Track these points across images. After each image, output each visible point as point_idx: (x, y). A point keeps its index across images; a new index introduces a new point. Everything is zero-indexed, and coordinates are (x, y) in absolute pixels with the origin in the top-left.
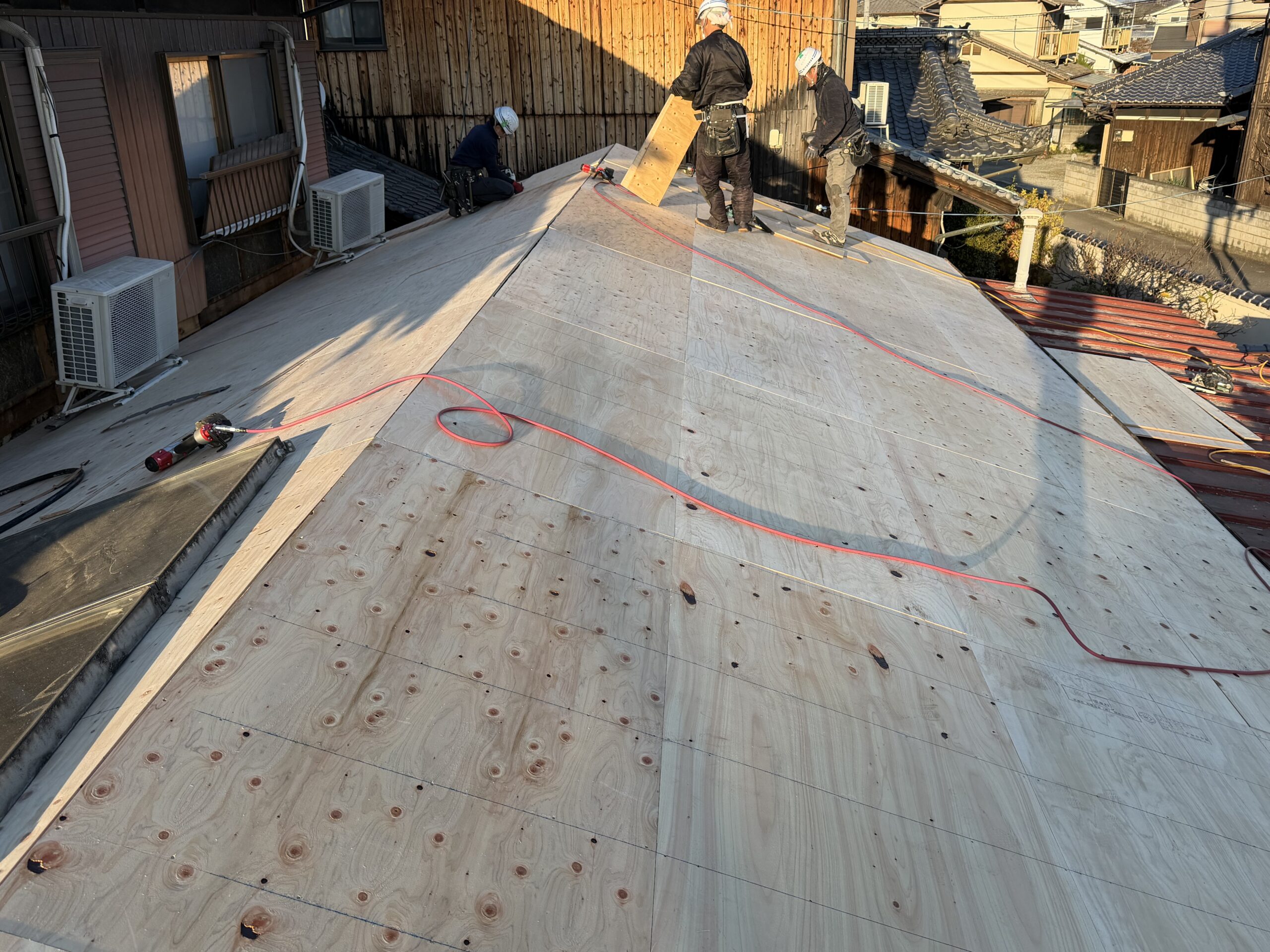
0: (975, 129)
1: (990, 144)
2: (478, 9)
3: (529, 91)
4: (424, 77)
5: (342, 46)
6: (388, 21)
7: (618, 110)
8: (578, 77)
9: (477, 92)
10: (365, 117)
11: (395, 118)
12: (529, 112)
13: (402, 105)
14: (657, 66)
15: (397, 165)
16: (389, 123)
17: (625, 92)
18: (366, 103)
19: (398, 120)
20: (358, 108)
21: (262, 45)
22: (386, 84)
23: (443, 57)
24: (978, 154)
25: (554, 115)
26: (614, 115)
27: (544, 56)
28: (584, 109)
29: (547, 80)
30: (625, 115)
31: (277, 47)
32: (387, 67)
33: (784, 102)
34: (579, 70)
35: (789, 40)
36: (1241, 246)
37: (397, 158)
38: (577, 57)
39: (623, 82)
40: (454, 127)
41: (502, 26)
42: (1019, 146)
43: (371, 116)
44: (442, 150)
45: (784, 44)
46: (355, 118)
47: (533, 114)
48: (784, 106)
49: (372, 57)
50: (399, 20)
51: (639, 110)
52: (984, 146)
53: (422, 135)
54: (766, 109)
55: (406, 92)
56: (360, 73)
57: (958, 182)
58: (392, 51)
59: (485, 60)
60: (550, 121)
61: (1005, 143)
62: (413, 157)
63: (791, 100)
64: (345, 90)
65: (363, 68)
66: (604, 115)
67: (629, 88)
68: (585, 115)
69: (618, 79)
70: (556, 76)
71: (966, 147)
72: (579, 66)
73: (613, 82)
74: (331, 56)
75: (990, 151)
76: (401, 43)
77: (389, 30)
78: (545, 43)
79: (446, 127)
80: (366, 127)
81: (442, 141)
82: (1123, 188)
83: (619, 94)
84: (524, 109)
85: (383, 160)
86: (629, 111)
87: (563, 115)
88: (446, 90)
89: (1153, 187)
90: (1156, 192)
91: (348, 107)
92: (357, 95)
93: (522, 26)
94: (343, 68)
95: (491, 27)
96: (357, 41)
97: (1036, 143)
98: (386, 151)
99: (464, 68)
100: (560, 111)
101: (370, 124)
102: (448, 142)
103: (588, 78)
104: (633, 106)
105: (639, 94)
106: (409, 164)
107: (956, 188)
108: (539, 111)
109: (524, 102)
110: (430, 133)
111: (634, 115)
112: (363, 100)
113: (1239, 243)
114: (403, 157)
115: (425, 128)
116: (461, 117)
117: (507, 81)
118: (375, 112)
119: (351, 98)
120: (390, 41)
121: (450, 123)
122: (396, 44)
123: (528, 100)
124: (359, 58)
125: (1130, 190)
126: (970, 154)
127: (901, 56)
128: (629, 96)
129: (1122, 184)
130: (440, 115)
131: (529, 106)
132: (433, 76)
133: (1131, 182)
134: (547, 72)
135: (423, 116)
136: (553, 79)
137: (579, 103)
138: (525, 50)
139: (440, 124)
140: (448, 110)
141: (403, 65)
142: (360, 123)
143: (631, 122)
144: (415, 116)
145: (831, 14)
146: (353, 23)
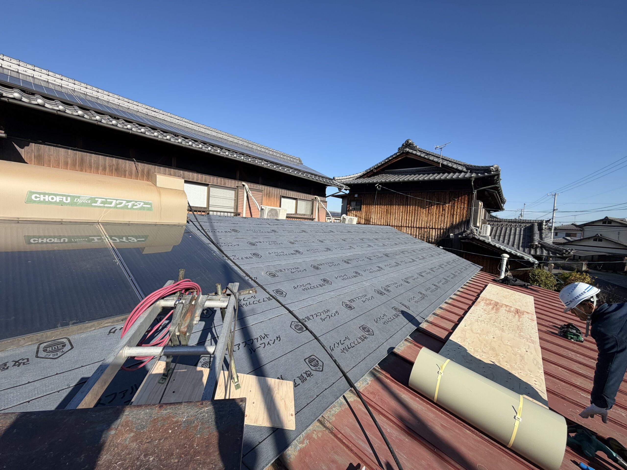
2: (381, 203)
3: (389, 221)
4: (368, 216)
6: (362, 205)
9: (378, 220)
13: (363, 221)
22: (360, 217)
23: (372, 212)
26: (409, 227)
27: (394, 213)
32: (361, 214)
34: (401, 217)
38: (401, 214)
39: (411, 220)
41: (385, 207)
45: (455, 213)
48: (455, 228)
49: (358, 212)
50: (364, 205)
54: (449, 229)
55: (364, 219)
58: (362, 211)
59: (381, 214)
63: (457, 227)
65: (356, 214)
66: (406, 227)
67: (413, 221)
68: (401, 226)
69: (410, 219)
74: (351, 211)
76: (364, 210)
77: (362, 207)
83: (410, 223)
84: (388, 224)
88: (372, 219)
96: (356, 209)
99: (376, 215)
100: (396, 225)
103: (403, 218)
104: (413, 226)
105: (415, 223)
108: (391, 225)
109: (388, 223)
117: (385, 218)
120: (362, 209)
123: (389, 222)
128: (413, 223)
131: (389, 224)
132: (370, 216)
136: (395, 218)
138: (390, 212)
140: (371, 223)
141: (364, 214)
145: (470, 206)
146: (356, 205)
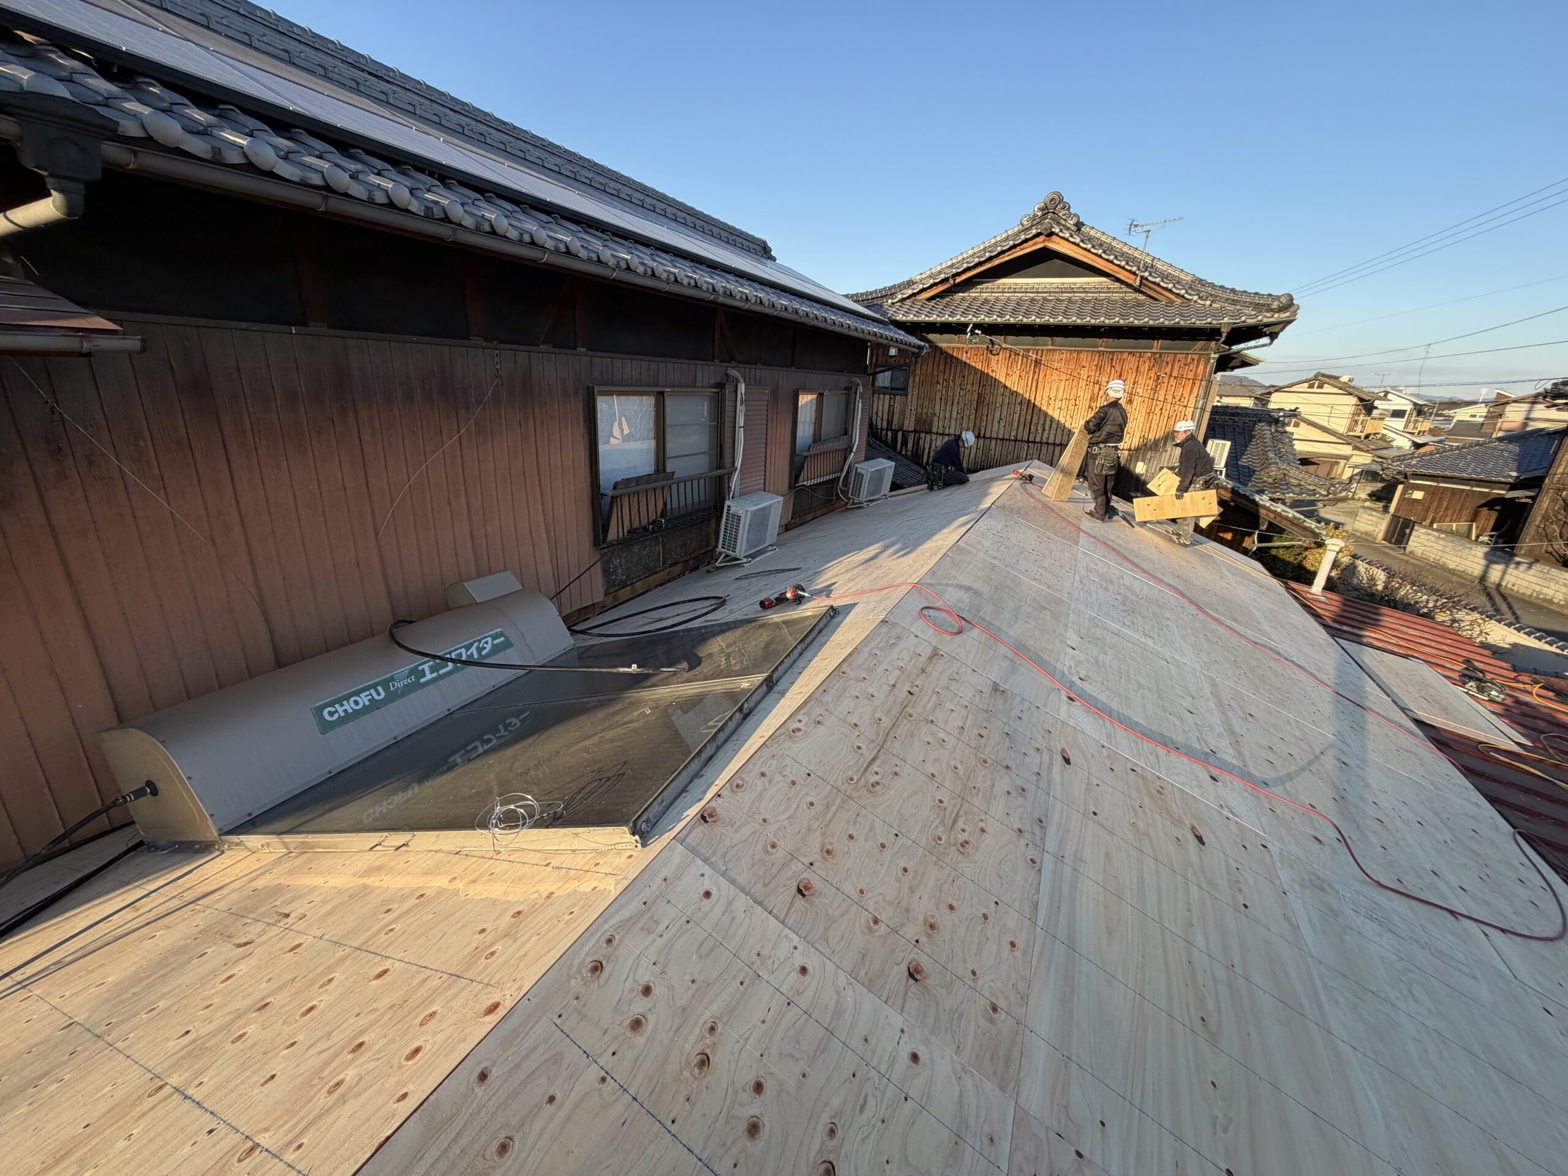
0: (1291, 477)
1: (1301, 489)
2: (964, 377)
4: (925, 411)
5: (883, 391)
6: (911, 380)
7: (1038, 440)
8: (1016, 418)
9: (953, 422)
10: (887, 430)
11: (904, 432)
12: (982, 435)
13: (909, 425)
14: (1068, 416)
15: (899, 457)
16: (900, 434)
17: (1044, 430)
18: (890, 422)
19: (905, 433)
20: (885, 424)
21: (846, 389)
22: (903, 413)
23: (938, 401)
24: (1291, 495)
25: (997, 439)
26: (1034, 442)
27: (998, 405)
28: (1016, 437)
29: (997, 419)
30: (1042, 443)
31: (853, 390)
32: (905, 404)
33: (1151, 446)
34: (1018, 415)
35: (1161, 409)
36: (1515, 588)
37: (900, 453)
38: (1018, 408)
39: (1044, 424)
40: (936, 439)
41: (976, 387)
42: (1325, 493)
43: (891, 429)
44: (926, 451)
45: (1157, 411)
46: (882, 429)
47: (984, 437)
48: (1150, 449)
49: (898, 398)
50: (917, 379)
51: (1051, 441)
52: (1297, 490)
53: (917, 442)
54: (1137, 449)
55: (913, 418)
56: (890, 406)
57: (1274, 512)
58: (910, 396)
59: (961, 405)
60: (993, 442)
61: (1314, 490)
62: (909, 453)
63: (1156, 446)
64: (880, 414)
65: (892, 403)
66: (1028, 442)
67: (1047, 428)
68: (1016, 440)
69: (1041, 422)
70: (1003, 417)
71: (1281, 489)
72: (1018, 413)
73: (1038, 424)
74: (876, 395)
75: (1301, 494)
76: (916, 392)
77: (911, 384)
78: (1000, 399)
79: (931, 439)
80: (887, 435)
81: (927, 447)
82: (1408, 531)
83: (1040, 431)
85: (892, 454)
86: (1044, 441)
87: (1002, 439)
88: (936, 419)
89: (1436, 534)
90: (1438, 538)
91: (879, 424)
92: (885, 418)
93: (988, 388)
94: (881, 402)
95: (969, 387)
96: (892, 389)
97: (1340, 493)
98: (895, 449)
99: (948, 408)
100: (1001, 436)
101: (889, 434)
102: (930, 448)
103: (1022, 420)
104: (1048, 439)
105: (1053, 432)
106: (906, 457)
107: (1272, 515)
108: (988, 435)
110: (922, 442)
111: (1048, 443)
112: (888, 421)
113: (1513, 585)
114: (903, 453)
115: (919, 438)
116: (941, 434)
117: (973, 417)
118: (893, 427)
119: (882, 419)
120: (910, 390)
121: (934, 437)
122: (913, 392)
123: (983, 429)
124: (891, 398)
125: (1414, 533)
126: (1284, 494)
127: (1240, 424)
129: (1407, 528)
130: (930, 432)
131: (983, 432)
132: (930, 411)
133: (1416, 528)
134: (997, 415)
135: (919, 432)
136: (1001, 419)
137: (1013, 433)
138: (987, 401)
139: (928, 437)
140: (934, 430)
141: (914, 404)
142: (884, 432)
143: (1044, 448)
144: (915, 431)
145: (1195, 395)
146: (892, 379)
